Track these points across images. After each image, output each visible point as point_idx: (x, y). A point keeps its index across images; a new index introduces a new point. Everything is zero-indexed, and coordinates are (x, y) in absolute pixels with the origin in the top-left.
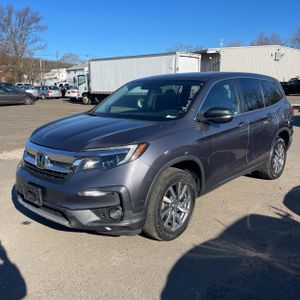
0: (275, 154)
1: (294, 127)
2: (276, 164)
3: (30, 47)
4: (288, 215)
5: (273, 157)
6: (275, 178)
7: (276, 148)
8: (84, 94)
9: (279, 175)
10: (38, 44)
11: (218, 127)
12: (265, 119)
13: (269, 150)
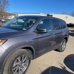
0: (62, 44)
1: (69, 36)
2: (63, 47)
3: (5, 9)
4: (65, 67)
5: (62, 45)
6: (62, 52)
7: (63, 42)
8: (16, 22)
9: (63, 51)
10: (8, 8)
11: (42, 34)
12: (60, 33)
13: (61, 43)
